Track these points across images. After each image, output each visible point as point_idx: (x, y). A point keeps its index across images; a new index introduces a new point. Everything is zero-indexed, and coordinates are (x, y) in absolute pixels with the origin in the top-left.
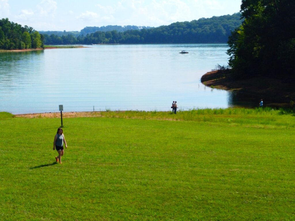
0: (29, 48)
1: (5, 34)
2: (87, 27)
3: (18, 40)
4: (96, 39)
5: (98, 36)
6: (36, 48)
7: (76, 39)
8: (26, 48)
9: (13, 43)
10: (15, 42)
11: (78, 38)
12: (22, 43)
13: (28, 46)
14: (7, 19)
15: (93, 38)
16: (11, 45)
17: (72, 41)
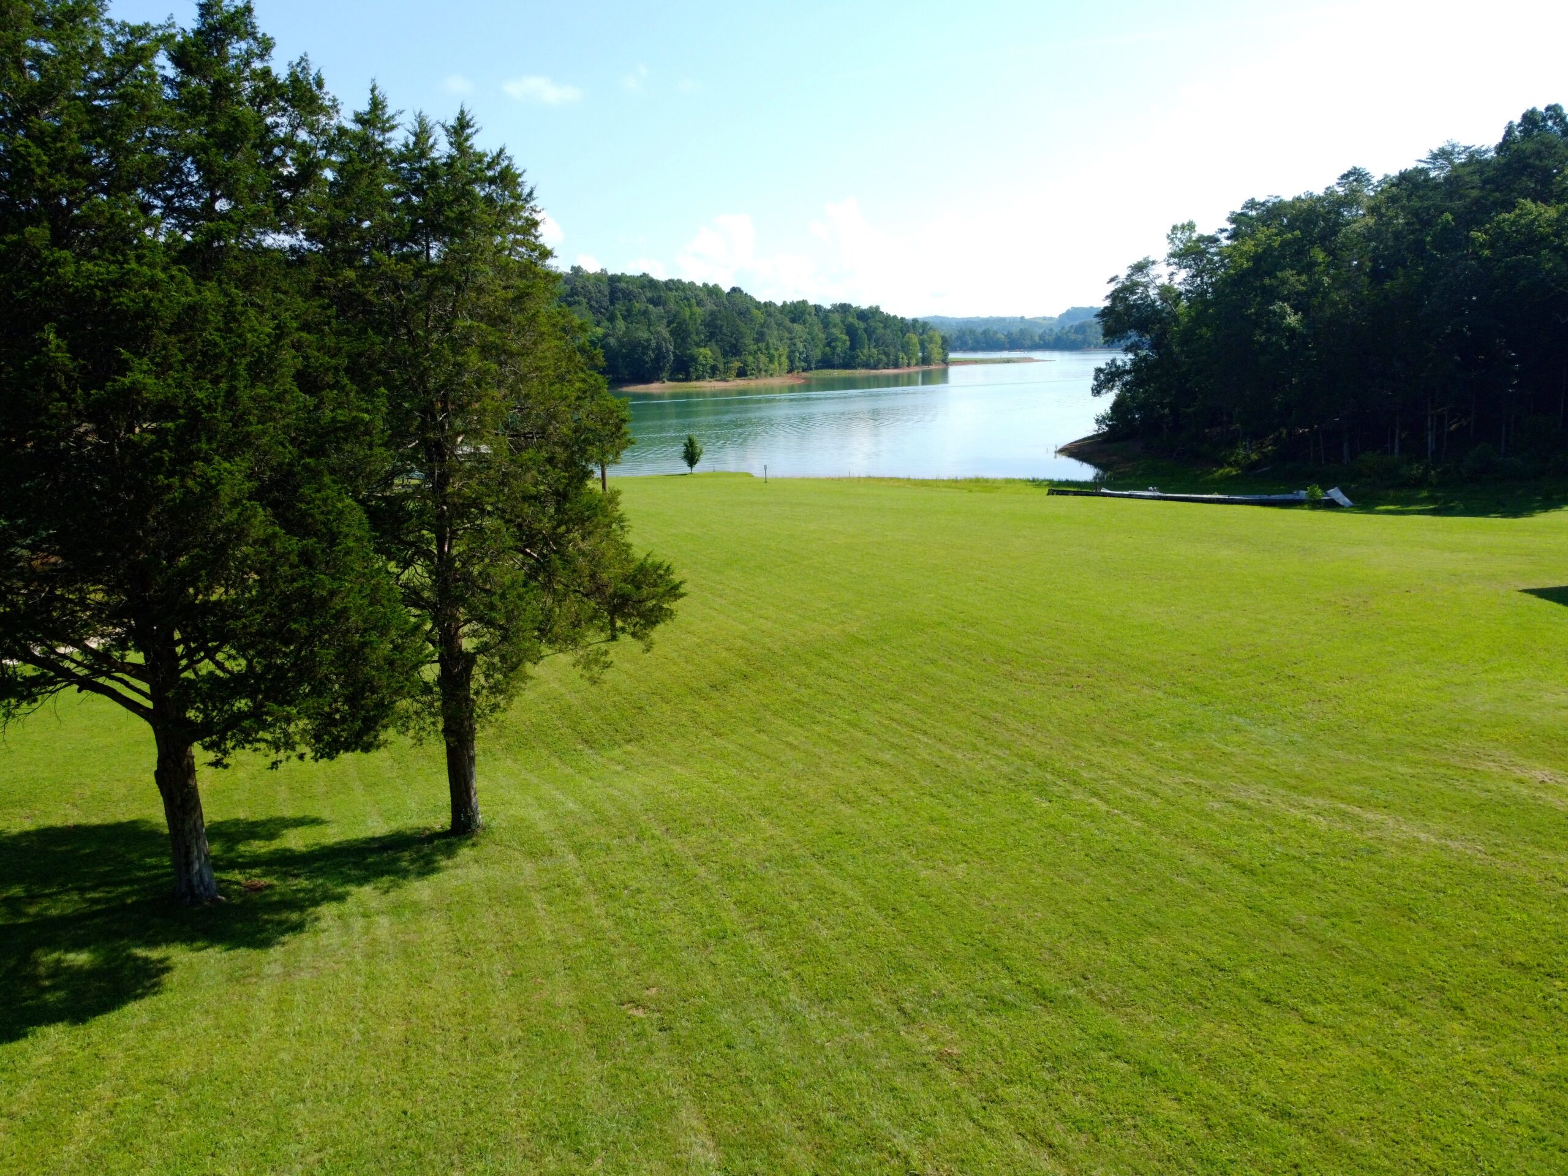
0: (917, 364)
1: (869, 340)
2: (1073, 308)
3: (892, 350)
4: (1080, 337)
5: (1084, 332)
6: (929, 364)
7: (1037, 338)
8: (909, 365)
9: (883, 357)
10: (887, 354)
11: (1041, 337)
12: (901, 355)
13: (914, 362)
14: (877, 308)
15: (1073, 337)
16: (879, 361)
17: (1028, 342)
